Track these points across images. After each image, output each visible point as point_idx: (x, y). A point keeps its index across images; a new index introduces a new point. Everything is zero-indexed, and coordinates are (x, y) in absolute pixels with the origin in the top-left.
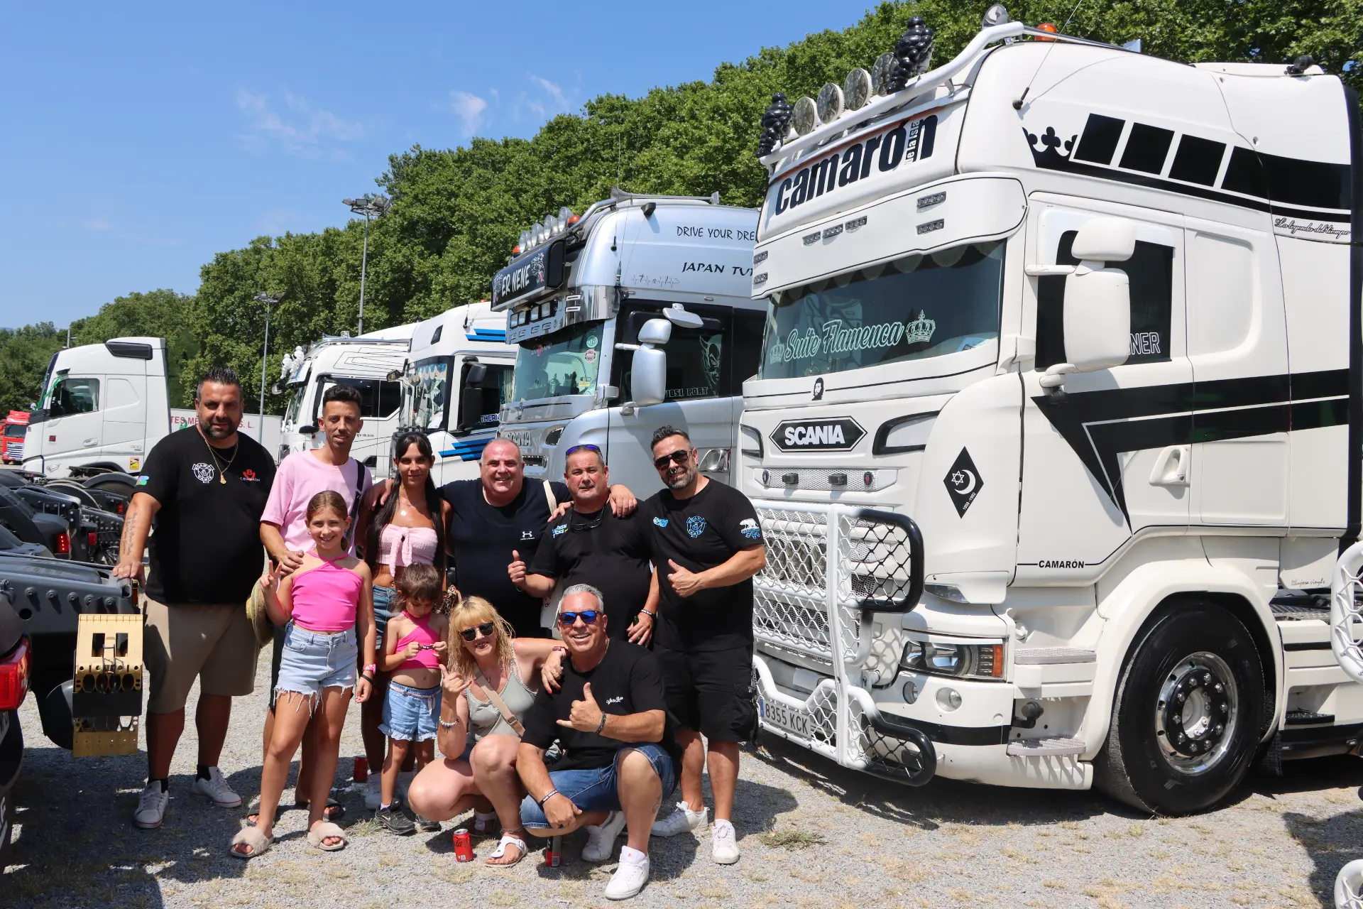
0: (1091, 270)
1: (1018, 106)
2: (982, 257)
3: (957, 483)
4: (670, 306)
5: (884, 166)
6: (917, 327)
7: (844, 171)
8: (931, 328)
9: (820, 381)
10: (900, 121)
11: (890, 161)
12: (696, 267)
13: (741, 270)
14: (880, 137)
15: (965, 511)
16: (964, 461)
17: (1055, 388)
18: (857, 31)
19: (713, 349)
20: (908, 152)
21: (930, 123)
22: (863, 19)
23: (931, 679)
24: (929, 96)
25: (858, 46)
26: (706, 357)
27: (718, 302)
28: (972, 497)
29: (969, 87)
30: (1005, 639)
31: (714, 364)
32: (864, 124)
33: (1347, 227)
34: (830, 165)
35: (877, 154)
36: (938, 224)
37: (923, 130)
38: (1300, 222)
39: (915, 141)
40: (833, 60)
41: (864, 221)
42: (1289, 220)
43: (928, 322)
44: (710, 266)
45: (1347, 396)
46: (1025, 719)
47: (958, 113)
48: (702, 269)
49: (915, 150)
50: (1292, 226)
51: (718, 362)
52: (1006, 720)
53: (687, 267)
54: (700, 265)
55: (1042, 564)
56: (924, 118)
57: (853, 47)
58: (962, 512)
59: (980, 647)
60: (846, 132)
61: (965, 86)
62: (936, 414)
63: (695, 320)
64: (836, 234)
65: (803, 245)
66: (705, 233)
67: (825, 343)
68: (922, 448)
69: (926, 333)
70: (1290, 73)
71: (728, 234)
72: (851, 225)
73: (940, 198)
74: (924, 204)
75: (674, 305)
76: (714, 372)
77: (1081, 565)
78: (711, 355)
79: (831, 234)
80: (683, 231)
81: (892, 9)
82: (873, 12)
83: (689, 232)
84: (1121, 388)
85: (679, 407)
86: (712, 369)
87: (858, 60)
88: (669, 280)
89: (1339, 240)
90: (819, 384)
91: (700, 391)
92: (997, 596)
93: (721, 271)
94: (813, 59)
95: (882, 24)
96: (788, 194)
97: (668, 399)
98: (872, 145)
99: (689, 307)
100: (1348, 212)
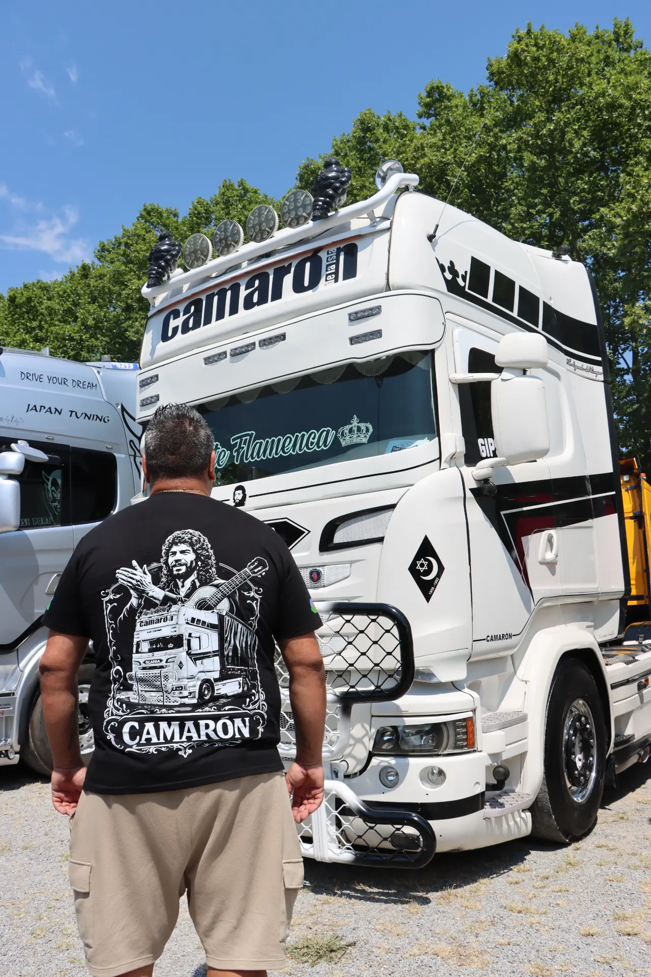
0: (513, 376)
1: (431, 238)
2: (411, 366)
3: (422, 570)
4: (16, 443)
5: (298, 287)
6: (351, 431)
7: (249, 298)
8: (367, 430)
9: (241, 488)
10: (313, 249)
11: (306, 283)
12: (38, 409)
13: (76, 413)
14: (290, 265)
15: (431, 595)
16: (426, 549)
17: (486, 481)
18: (61, 283)
19: (54, 483)
20: (327, 275)
21: (350, 250)
22: (67, 274)
23: (412, 760)
24: (345, 227)
25: (65, 292)
26: (48, 490)
27: (58, 440)
28: (436, 582)
29: (389, 219)
30: (474, 711)
31: (55, 496)
32: (268, 255)
33: (599, 369)
34: (229, 293)
35: (288, 280)
36: (377, 334)
37: (342, 258)
38: (579, 363)
39: (334, 266)
40: (45, 301)
41: (283, 337)
42: (573, 360)
43: (363, 426)
44: (50, 408)
45: (614, 493)
46: (495, 782)
47: (381, 242)
48: (43, 411)
49: (336, 273)
50: (574, 365)
51: (59, 494)
52: (481, 788)
53: (30, 408)
54: (41, 406)
55: (489, 638)
56: (342, 246)
57: (61, 293)
58: (428, 597)
59: (454, 722)
60: (244, 264)
61: (384, 218)
62: (392, 507)
63: (41, 456)
64: (248, 351)
65: (204, 365)
66: (45, 379)
67: (235, 454)
68: (381, 540)
69: (362, 436)
70: (555, 257)
71: (64, 381)
72: (266, 343)
73: (374, 312)
74: (355, 317)
75: (19, 442)
76: (56, 504)
77: (510, 636)
78: (53, 488)
79: (238, 353)
80: (26, 376)
81: (90, 268)
82: (76, 271)
83: (30, 377)
84: (517, 481)
85: (26, 535)
86: (54, 500)
87: (65, 302)
88: (14, 420)
89: (597, 378)
90: (240, 492)
91: (44, 521)
92: (459, 673)
93: (60, 413)
94: (29, 300)
95: (82, 279)
96: (177, 322)
97: (21, 527)
98: (281, 272)
99: (33, 444)
100: (599, 359)
